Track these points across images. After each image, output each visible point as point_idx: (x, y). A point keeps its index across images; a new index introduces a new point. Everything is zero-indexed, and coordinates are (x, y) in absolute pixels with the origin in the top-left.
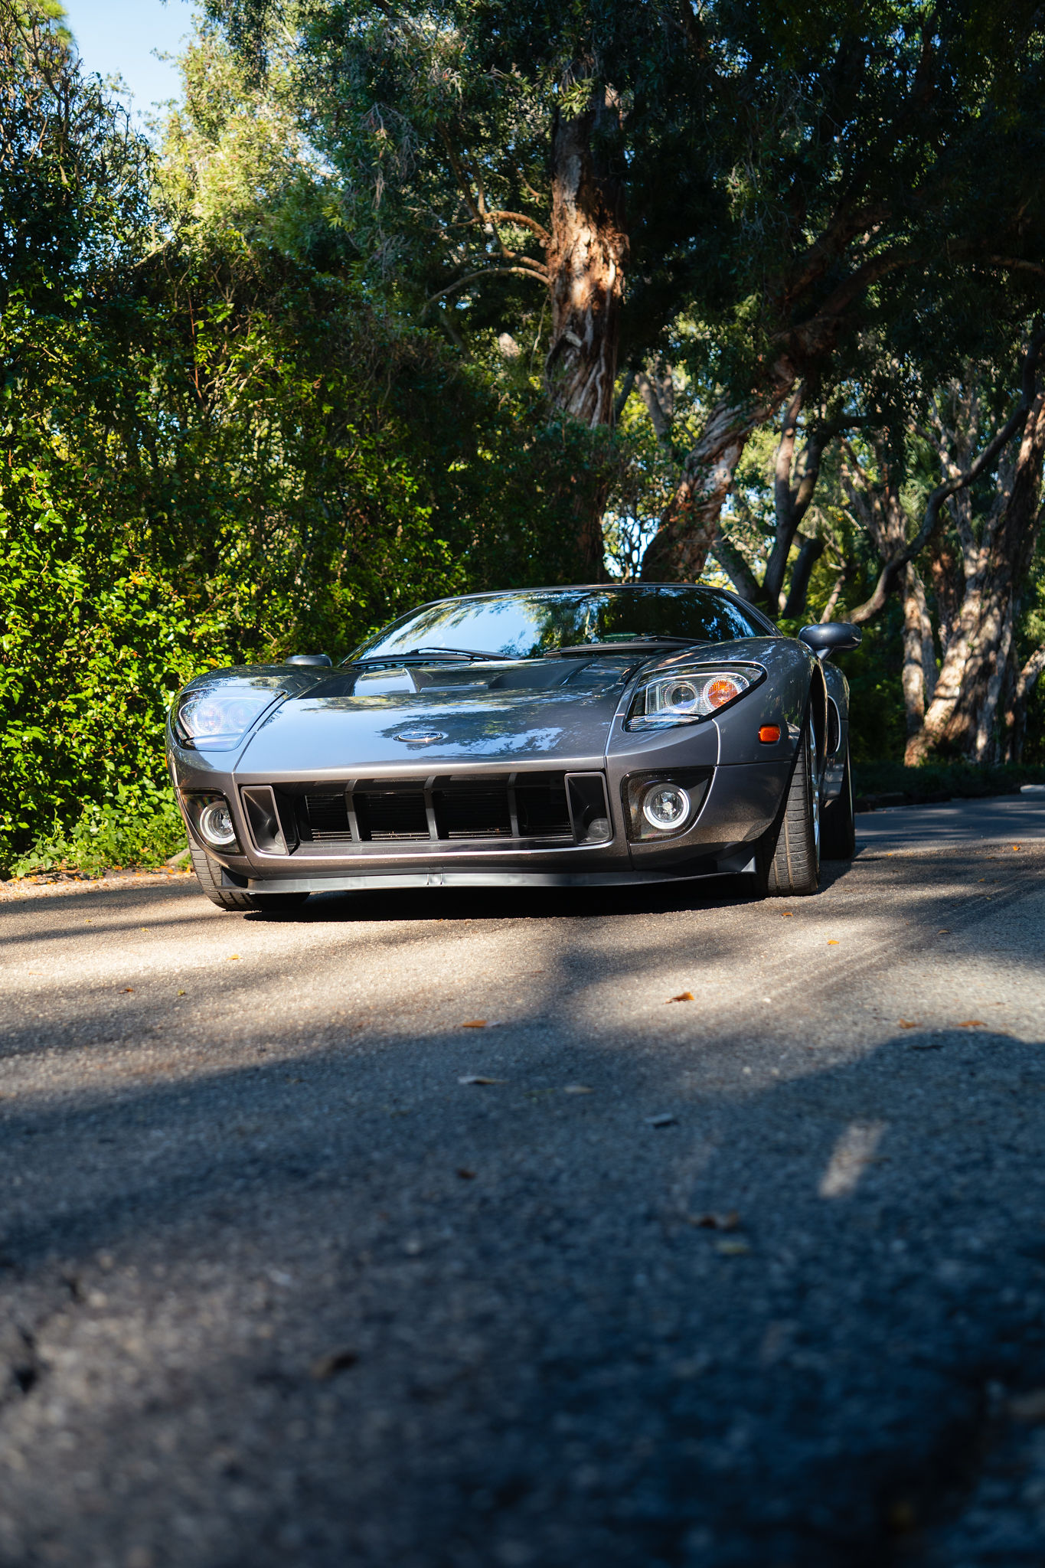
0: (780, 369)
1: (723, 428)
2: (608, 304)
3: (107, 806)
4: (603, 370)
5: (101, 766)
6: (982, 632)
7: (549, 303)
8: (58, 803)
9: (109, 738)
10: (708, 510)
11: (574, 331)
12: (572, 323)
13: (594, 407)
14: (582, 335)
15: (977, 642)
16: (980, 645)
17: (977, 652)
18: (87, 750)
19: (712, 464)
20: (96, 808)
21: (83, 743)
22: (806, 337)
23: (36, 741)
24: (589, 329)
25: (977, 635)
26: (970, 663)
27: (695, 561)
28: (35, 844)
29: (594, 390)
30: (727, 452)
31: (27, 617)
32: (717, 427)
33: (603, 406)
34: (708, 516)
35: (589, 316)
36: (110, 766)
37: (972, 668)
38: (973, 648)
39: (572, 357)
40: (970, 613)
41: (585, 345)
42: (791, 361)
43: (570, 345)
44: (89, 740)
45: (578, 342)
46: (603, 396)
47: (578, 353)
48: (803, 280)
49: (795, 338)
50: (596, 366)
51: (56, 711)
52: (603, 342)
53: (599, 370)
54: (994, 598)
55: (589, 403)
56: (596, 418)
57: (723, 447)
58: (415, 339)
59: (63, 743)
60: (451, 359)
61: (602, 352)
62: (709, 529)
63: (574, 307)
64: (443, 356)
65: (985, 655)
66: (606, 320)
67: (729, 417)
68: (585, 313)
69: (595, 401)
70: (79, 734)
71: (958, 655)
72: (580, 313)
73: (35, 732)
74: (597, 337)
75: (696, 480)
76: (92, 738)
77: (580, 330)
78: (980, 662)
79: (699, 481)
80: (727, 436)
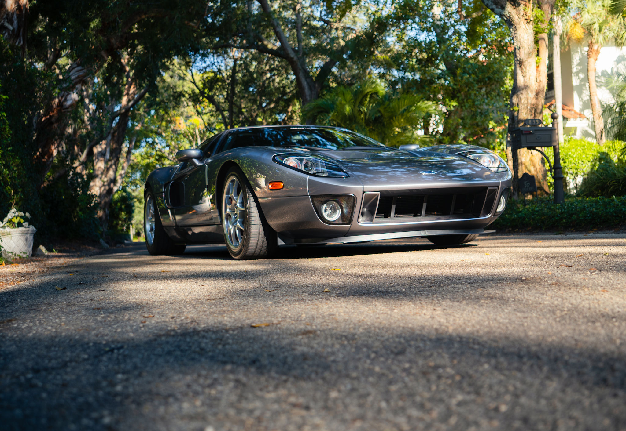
0: (103, 53)
1: (77, 76)
2: (24, 12)
4: (22, 42)
6: (108, 175)
10: (68, 111)
11: (8, 22)
12: (7, 18)
14: (12, 24)
15: (106, 179)
16: (107, 181)
17: (106, 184)
19: (70, 91)
22: (113, 41)
24: (15, 22)
25: (106, 176)
26: (103, 188)
30: (77, 86)
32: (73, 75)
34: (68, 114)
35: (15, 16)
37: (103, 190)
38: (104, 182)
39: (6, 34)
40: (100, 168)
41: (14, 29)
42: (107, 50)
43: (7, 28)
45: (11, 28)
47: (11, 32)
49: (109, 41)
50: (18, 40)
52: (22, 29)
53: (20, 42)
54: (113, 162)
57: (76, 84)
61: (21, 34)
62: (68, 120)
63: (7, 11)
65: (109, 185)
66: (23, 19)
67: (78, 71)
68: (13, 14)
71: (95, 185)
72: (10, 14)
74: (19, 27)
75: (62, 97)
77: (11, 22)
78: (107, 188)
79: (63, 98)
80: (78, 80)
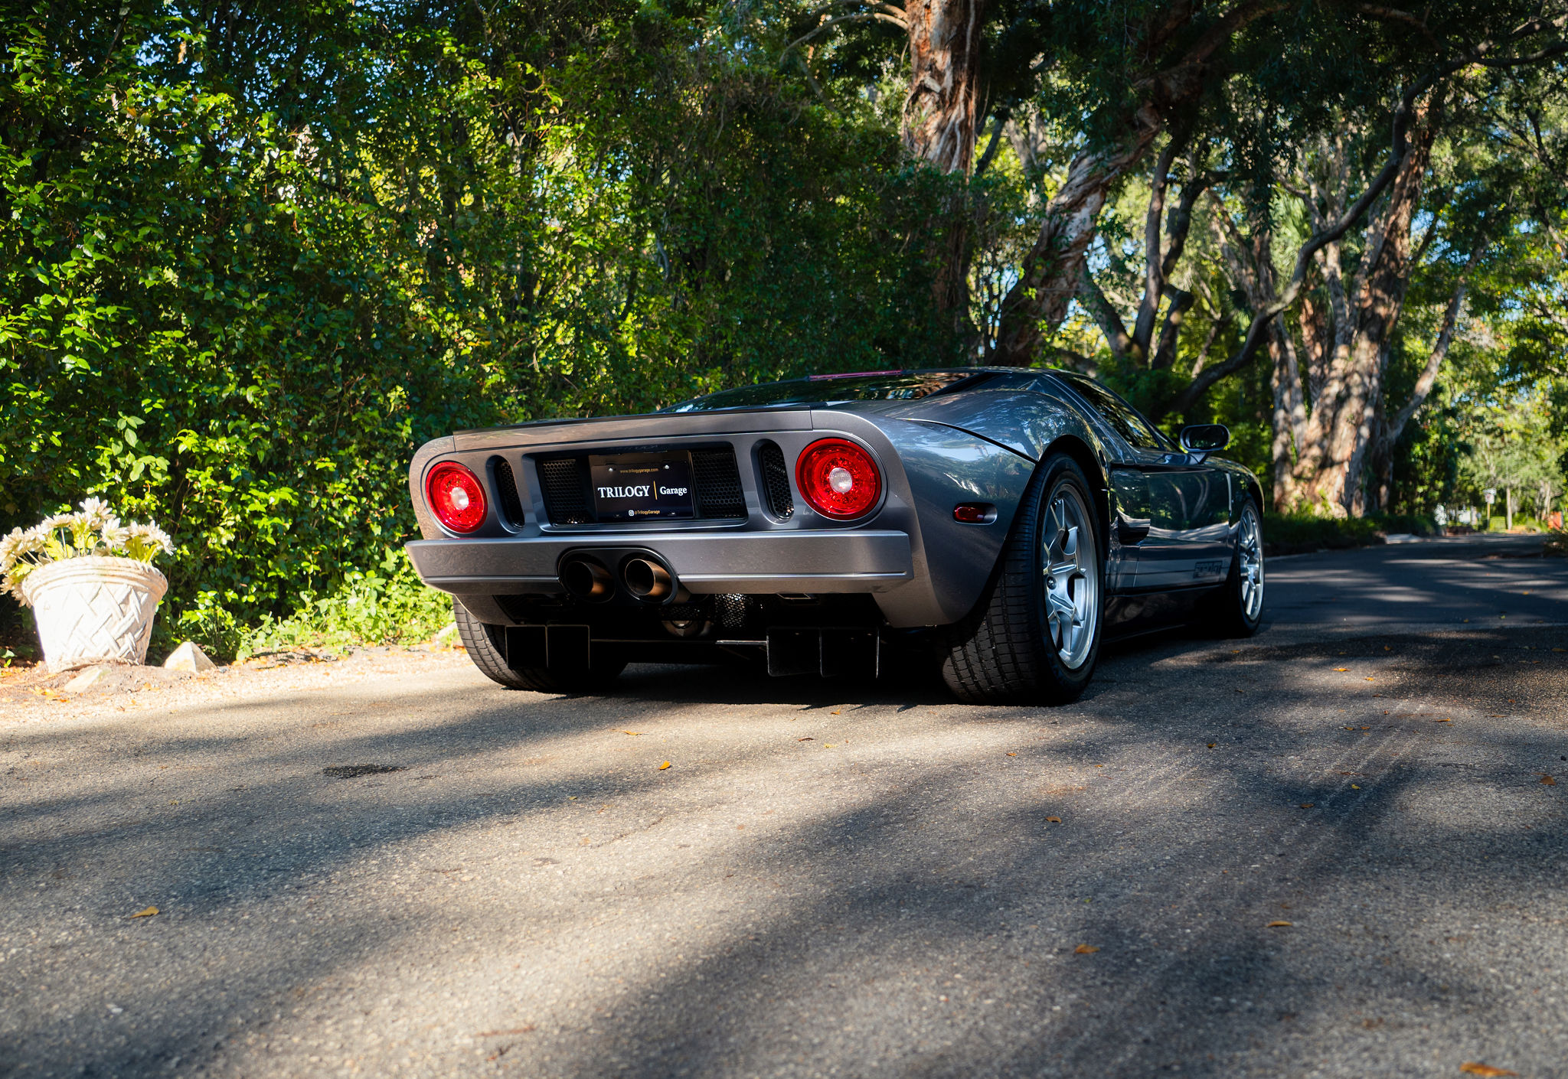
0: (1144, 115)
1: (1086, 175)
2: (968, 49)
3: (371, 574)
4: (962, 116)
5: (366, 530)
7: (908, 50)
8: (311, 571)
9: (377, 498)
10: (1069, 259)
11: (932, 77)
12: (931, 69)
13: (952, 153)
14: (940, 81)
18: (349, 513)
19: (1074, 212)
20: (358, 576)
21: (345, 504)
22: (1171, 84)
23: (284, 503)
24: (949, 75)
27: (1056, 310)
28: (262, 623)
29: (953, 136)
30: (1089, 199)
31: (277, 366)
32: (1079, 174)
33: (961, 152)
34: (1069, 264)
35: (948, 61)
36: (377, 530)
39: (930, 103)
41: (944, 90)
42: (1155, 107)
43: (928, 90)
44: (350, 502)
46: (963, 142)
47: (937, 98)
48: (1168, 26)
49: (1160, 85)
50: (955, 112)
51: (311, 471)
52: (963, 87)
53: (958, 116)
55: (948, 149)
56: (955, 164)
57: (1086, 194)
58: (753, 78)
59: (319, 504)
60: (794, 99)
61: (961, 97)
62: (1071, 278)
63: (932, 52)
64: (786, 97)
66: (965, 64)
67: (1091, 164)
69: (955, 146)
70: (339, 495)
73: (285, 493)
74: (956, 82)
75: (1057, 227)
76: (354, 499)
77: (939, 75)
79: (1061, 229)
80: (1089, 184)
